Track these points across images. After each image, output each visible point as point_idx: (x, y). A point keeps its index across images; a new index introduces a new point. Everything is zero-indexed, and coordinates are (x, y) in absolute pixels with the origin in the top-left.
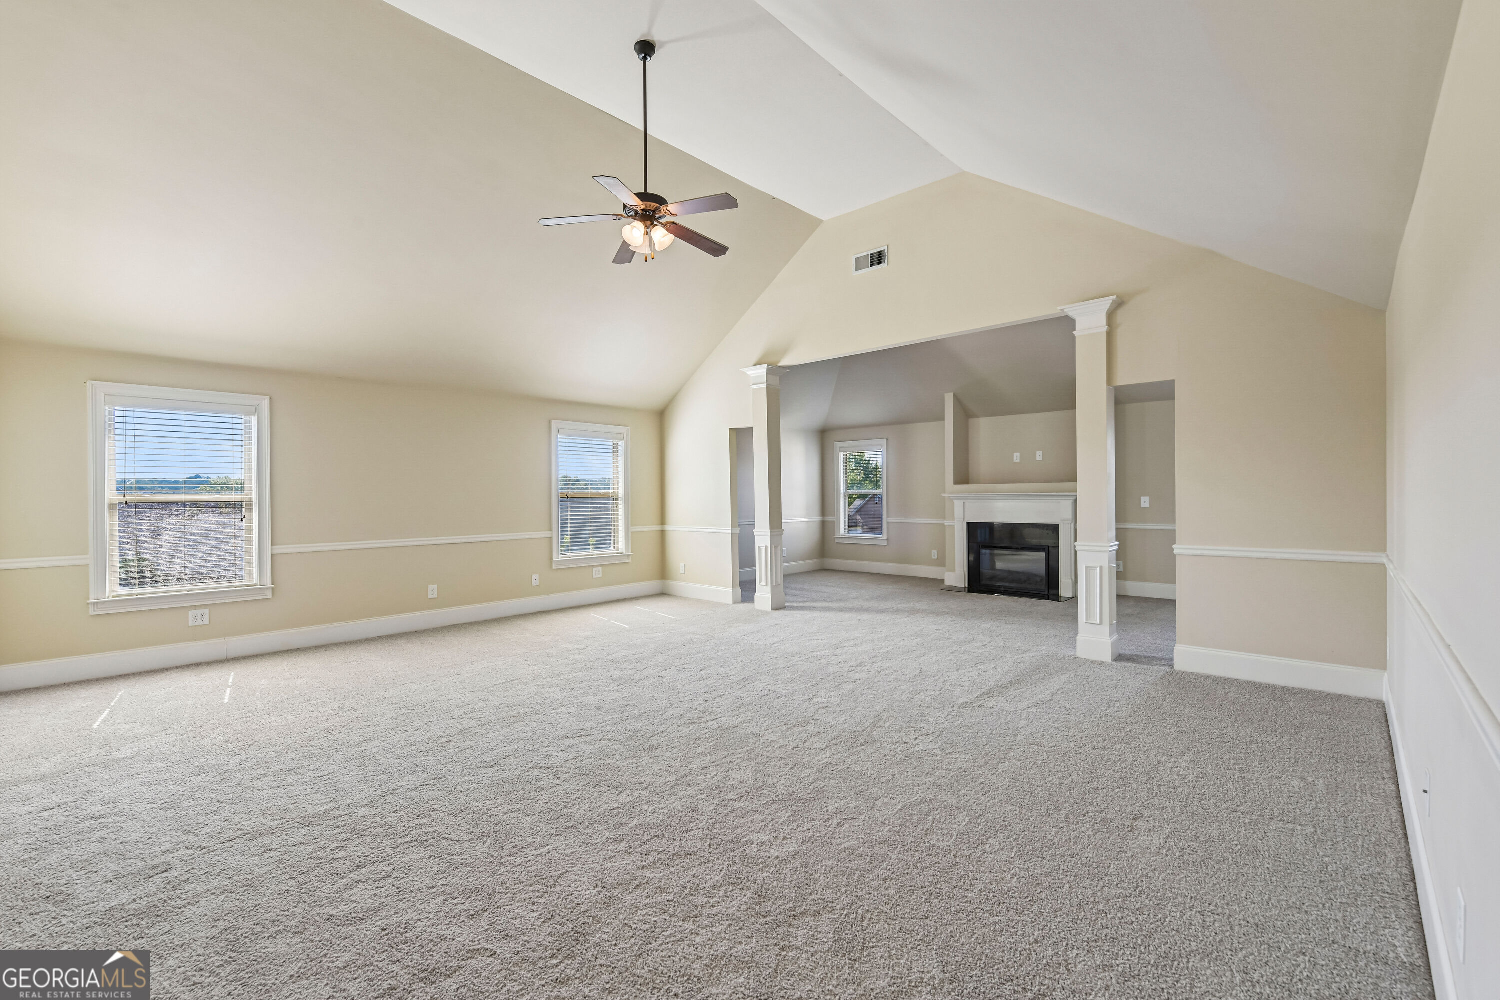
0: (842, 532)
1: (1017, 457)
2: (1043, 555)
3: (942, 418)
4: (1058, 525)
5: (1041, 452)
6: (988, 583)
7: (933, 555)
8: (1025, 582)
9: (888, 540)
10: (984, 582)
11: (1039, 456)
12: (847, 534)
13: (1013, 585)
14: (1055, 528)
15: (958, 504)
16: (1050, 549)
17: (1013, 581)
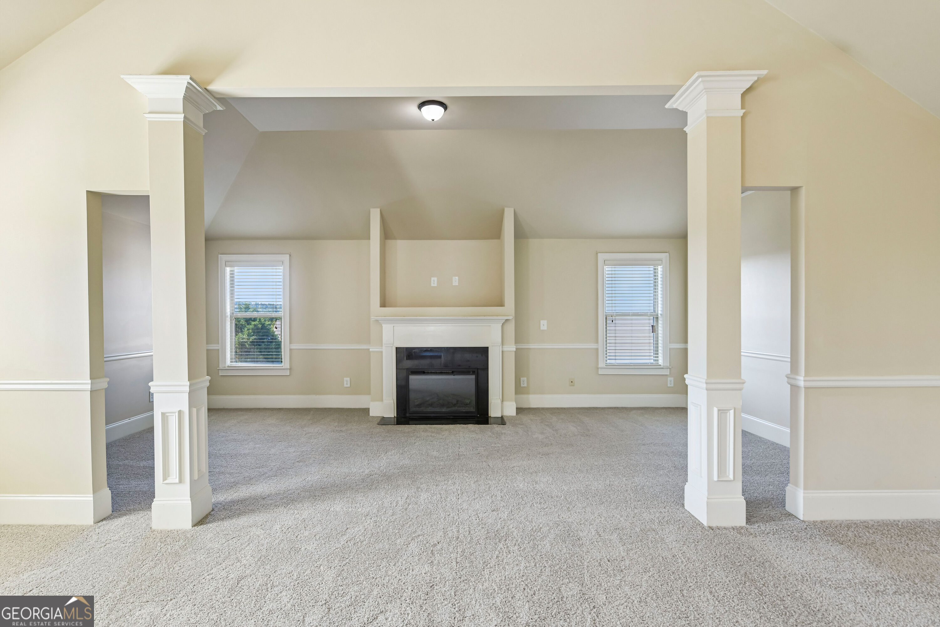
0: (228, 363)
1: (434, 282)
2: (473, 377)
3: (368, 237)
4: (487, 348)
5: (457, 278)
6: (417, 409)
7: (345, 383)
8: (455, 405)
9: (290, 369)
10: (413, 409)
11: (455, 281)
12: (234, 364)
13: (444, 410)
14: (485, 351)
15: (387, 329)
16: (479, 370)
17: (442, 406)
